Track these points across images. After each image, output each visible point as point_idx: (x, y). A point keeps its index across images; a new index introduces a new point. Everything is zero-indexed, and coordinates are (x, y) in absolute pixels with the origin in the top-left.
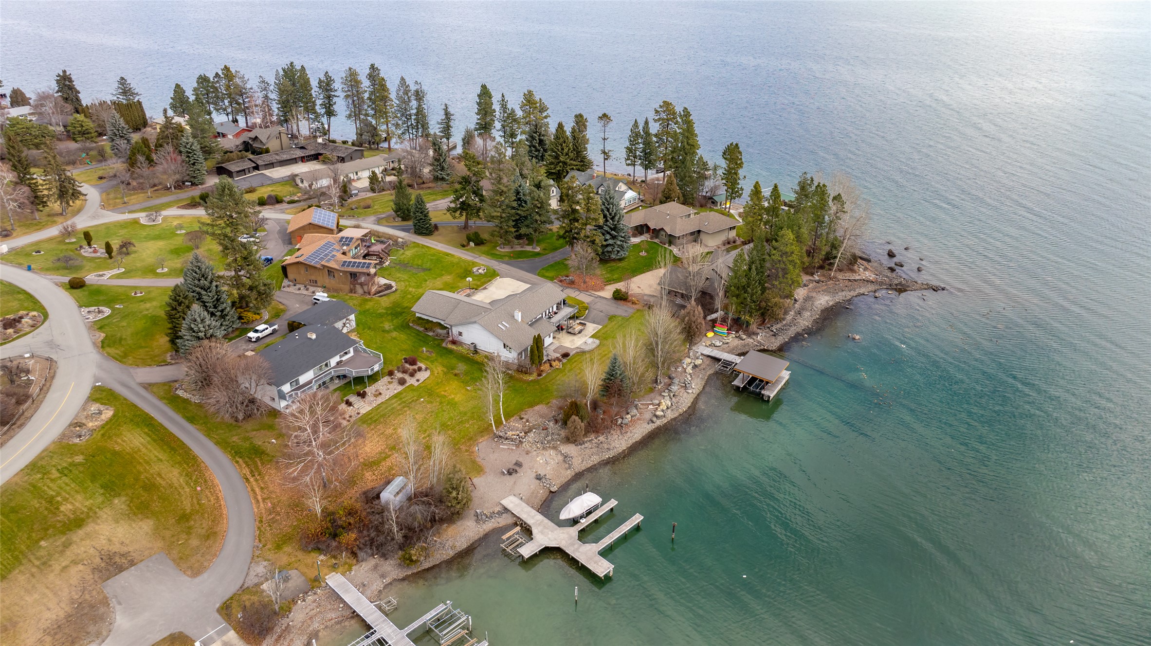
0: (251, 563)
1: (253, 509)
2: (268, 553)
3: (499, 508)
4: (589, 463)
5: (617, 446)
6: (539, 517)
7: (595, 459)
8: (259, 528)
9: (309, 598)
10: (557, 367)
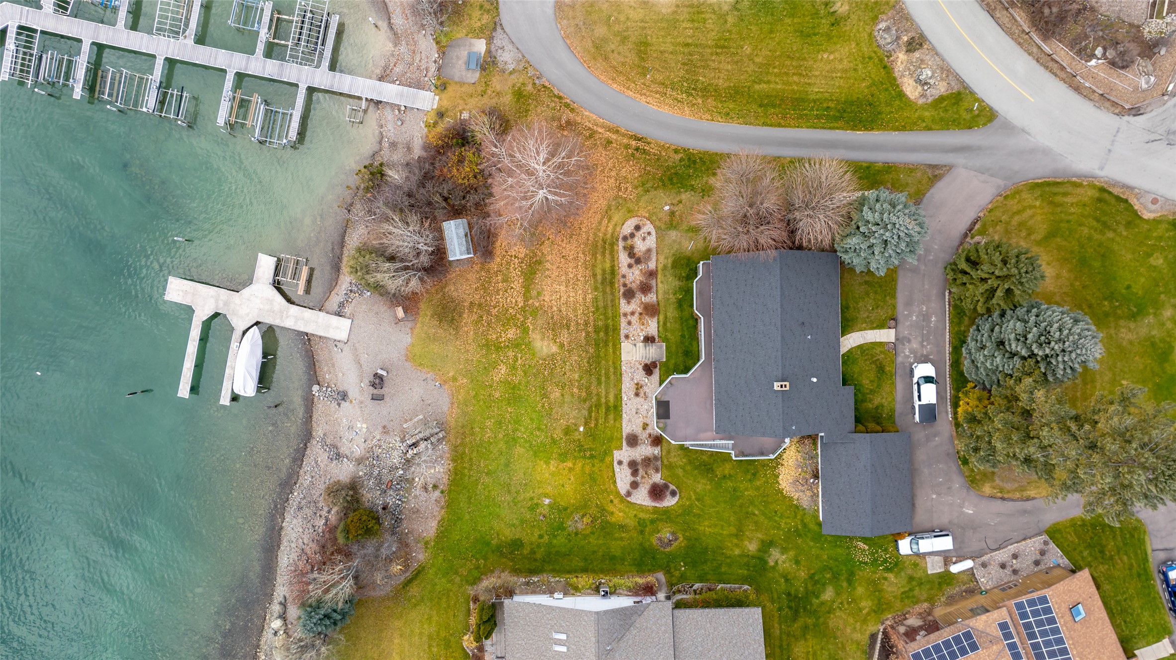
0: (523, 56)
1: (591, 112)
2: (521, 80)
3: (347, 310)
4: (308, 465)
5: (295, 521)
6: (289, 323)
7: (305, 479)
8: (560, 98)
9: (433, 68)
10: (466, 638)
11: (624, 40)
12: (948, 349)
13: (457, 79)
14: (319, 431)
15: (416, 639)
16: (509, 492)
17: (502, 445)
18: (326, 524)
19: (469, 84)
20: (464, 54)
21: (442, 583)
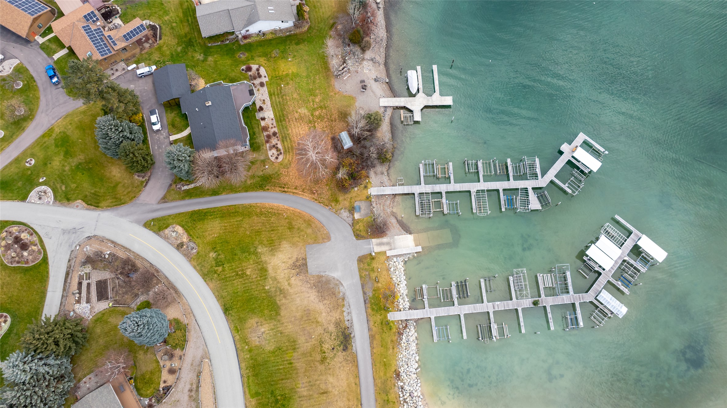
0: (338, 216)
1: (306, 199)
2: (337, 207)
3: (383, 109)
4: (383, 55)
5: (382, 35)
6: (403, 99)
7: (382, 50)
8: (320, 202)
9: (374, 205)
10: (308, 10)
11: (299, 229)
12: (149, 139)
13: (363, 202)
14: (382, 67)
15: (326, 6)
16: (304, 60)
17: (311, 75)
18: (370, 37)
19: (358, 201)
20: (362, 212)
21: (322, 25)
